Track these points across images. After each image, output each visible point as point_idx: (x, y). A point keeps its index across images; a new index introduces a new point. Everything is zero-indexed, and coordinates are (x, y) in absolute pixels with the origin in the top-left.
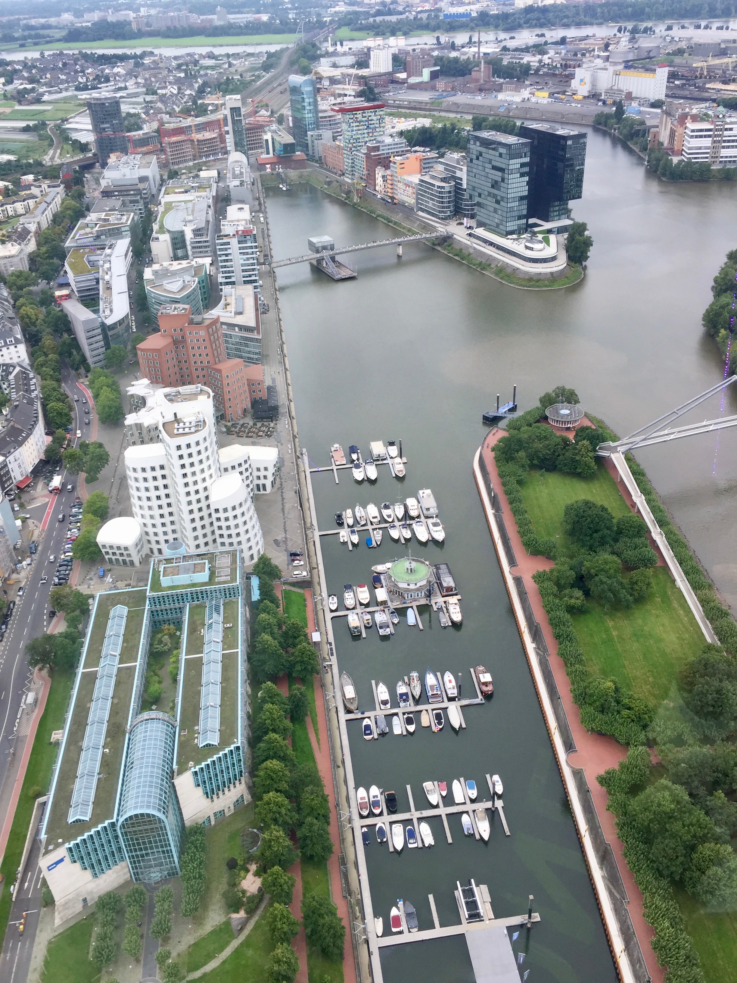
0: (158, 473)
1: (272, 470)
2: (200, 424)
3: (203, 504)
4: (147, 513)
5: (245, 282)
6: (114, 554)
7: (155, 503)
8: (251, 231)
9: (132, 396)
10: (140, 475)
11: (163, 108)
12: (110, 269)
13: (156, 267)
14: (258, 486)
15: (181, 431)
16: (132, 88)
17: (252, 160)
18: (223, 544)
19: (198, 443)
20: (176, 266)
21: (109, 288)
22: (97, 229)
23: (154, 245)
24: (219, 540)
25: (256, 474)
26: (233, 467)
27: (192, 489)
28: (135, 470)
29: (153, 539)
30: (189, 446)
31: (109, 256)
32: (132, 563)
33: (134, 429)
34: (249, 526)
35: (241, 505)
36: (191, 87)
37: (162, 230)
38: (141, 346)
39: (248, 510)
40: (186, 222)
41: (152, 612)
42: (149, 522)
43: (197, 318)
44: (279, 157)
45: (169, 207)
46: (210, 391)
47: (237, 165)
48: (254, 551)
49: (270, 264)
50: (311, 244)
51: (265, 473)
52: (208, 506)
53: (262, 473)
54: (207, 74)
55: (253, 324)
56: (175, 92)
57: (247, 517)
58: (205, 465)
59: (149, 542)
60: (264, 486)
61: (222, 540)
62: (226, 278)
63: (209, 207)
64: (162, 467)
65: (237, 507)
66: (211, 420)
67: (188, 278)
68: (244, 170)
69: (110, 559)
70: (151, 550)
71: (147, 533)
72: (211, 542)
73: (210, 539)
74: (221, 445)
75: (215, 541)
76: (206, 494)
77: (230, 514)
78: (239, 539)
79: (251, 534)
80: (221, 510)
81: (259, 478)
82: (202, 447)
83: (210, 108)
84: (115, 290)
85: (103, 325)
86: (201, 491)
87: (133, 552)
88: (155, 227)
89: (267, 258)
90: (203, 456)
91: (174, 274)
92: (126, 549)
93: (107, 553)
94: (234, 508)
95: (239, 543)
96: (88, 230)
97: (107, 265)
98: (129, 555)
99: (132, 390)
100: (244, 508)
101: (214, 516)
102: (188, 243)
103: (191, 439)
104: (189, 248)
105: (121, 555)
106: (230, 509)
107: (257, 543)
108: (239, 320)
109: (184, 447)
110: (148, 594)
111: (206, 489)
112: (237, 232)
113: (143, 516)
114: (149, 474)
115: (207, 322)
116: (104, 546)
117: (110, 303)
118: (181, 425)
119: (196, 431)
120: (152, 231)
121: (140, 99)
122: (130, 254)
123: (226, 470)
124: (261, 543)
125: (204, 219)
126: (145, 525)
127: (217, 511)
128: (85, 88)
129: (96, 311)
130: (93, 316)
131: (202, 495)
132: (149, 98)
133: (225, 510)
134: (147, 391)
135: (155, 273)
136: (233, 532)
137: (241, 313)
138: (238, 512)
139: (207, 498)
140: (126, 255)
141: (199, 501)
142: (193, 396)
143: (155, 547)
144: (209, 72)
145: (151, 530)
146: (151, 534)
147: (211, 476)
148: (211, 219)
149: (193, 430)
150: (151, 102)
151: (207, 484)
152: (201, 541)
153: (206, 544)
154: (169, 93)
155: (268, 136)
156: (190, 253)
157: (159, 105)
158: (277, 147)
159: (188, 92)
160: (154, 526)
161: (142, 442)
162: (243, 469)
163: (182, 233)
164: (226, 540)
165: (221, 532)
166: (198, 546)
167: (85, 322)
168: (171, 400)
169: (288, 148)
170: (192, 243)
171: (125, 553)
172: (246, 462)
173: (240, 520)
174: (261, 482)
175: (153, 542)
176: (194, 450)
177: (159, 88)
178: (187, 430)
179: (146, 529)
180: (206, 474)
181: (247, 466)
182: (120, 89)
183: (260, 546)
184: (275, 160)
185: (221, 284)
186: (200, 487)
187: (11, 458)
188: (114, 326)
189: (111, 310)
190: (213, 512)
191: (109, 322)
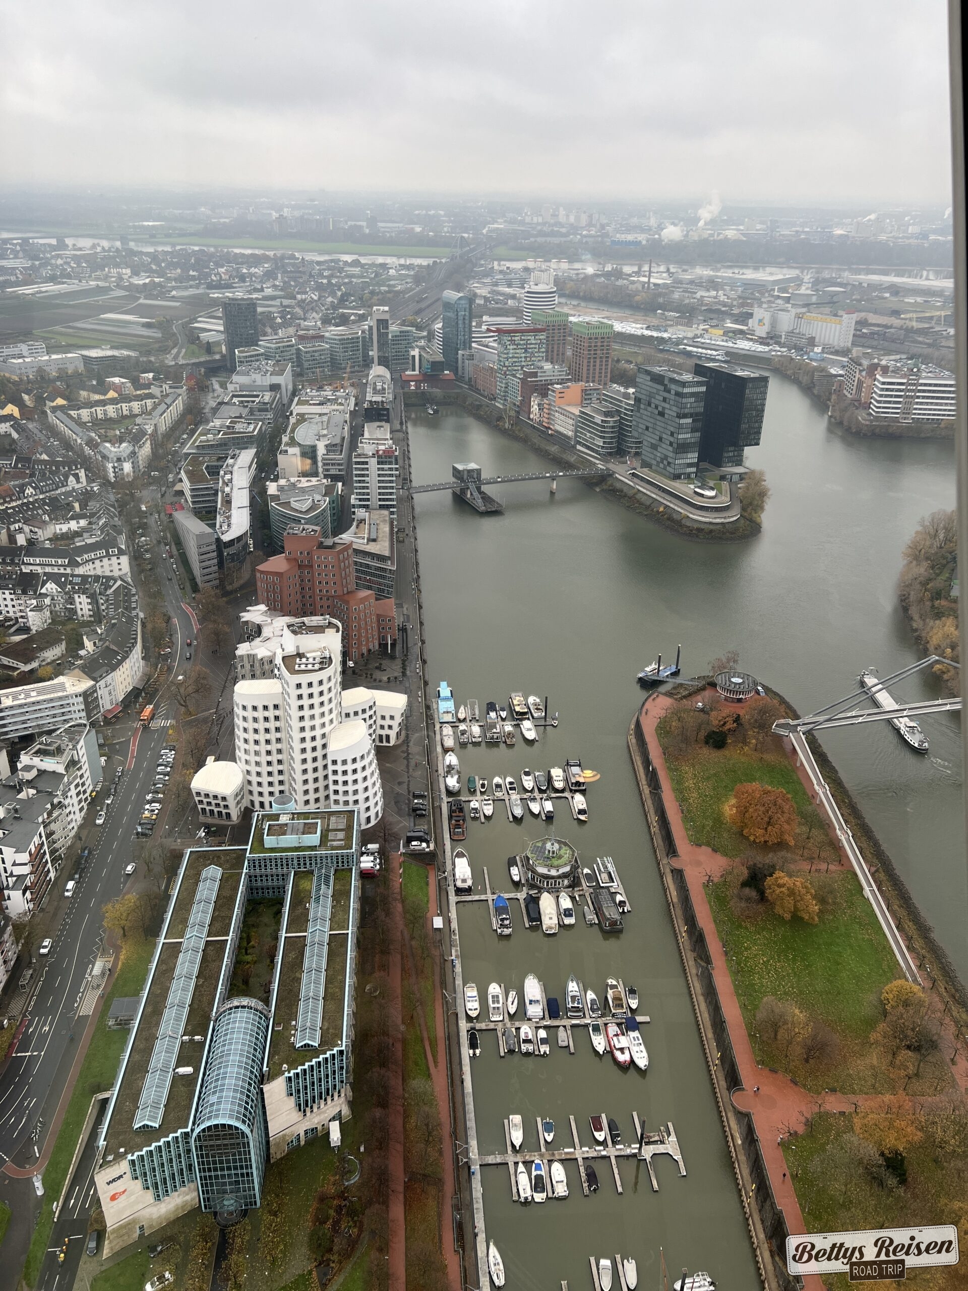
0: (271, 714)
1: (398, 719)
2: (326, 662)
3: (319, 753)
4: (253, 758)
5: (381, 507)
6: (209, 804)
7: (263, 748)
8: (393, 452)
9: (247, 622)
10: (250, 714)
11: (302, 313)
12: (231, 480)
13: (282, 482)
14: (381, 736)
15: (303, 667)
16: (269, 292)
17: (397, 376)
18: (336, 802)
19: (321, 683)
20: (304, 483)
21: (228, 502)
22: (220, 436)
23: (280, 458)
24: (333, 797)
25: (380, 722)
26: (356, 713)
27: (308, 734)
28: (244, 708)
29: (256, 789)
30: (310, 685)
31: (232, 466)
32: (228, 815)
33: (246, 660)
34: (369, 783)
35: (362, 757)
36: (333, 294)
37: (293, 442)
38: (261, 567)
39: (370, 764)
40: (319, 437)
41: (250, 877)
42: (254, 769)
43: (329, 542)
44: (425, 375)
45: (302, 418)
46: (340, 625)
47: (379, 379)
48: (372, 813)
49: (408, 489)
50: (454, 469)
51: (391, 723)
52: (325, 756)
53: (386, 723)
54: (351, 282)
55: (387, 553)
56: (316, 298)
57: (367, 772)
58: (326, 709)
59: (251, 792)
60: (388, 737)
61: (336, 797)
62: (360, 500)
63: (346, 422)
64: (276, 707)
65: (358, 759)
66: (337, 658)
67: (318, 497)
68: (386, 386)
69: (204, 810)
70: (252, 802)
71: (249, 782)
72: (322, 799)
73: (321, 794)
74: (346, 686)
75: (327, 797)
76: (323, 741)
77: (350, 767)
78: (355, 798)
79: (370, 793)
80: (339, 762)
81: (382, 727)
82: (324, 688)
83: (352, 318)
84: (234, 504)
85: (218, 540)
86: (318, 738)
87: (231, 803)
88: (285, 439)
89: (405, 480)
90: (325, 698)
91: (303, 490)
92: (224, 799)
93: (201, 802)
94: (354, 760)
95: (356, 802)
96: (210, 436)
97: (228, 477)
98: (226, 807)
99: (246, 616)
100: (366, 762)
101: (331, 768)
102: (319, 459)
103: (314, 678)
104: (320, 464)
105: (218, 805)
106: (349, 761)
107: (376, 804)
108: (372, 548)
109: (304, 685)
110: (248, 855)
111: (324, 736)
112: (378, 451)
113: (247, 762)
114: (260, 714)
115: (339, 548)
116: (198, 794)
117: (229, 517)
118: (304, 660)
119: (320, 669)
120: (280, 442)
121: (277, 302)
122: (254, 466)
123: (348, 715)
124: (380, 804)
125: (339, 435)
126: (248, 772)
127: (334, 762)
128: (218, 286)
129: (213, 526)
130: (209, 530)
131: (319, 743)
132: (286, 302)
133: (344, 762)
134: (265, 618)
135: (281, 489)
136: (350, 788)
137: (374, 540)
138: (359, 765)
139: (324, 746)
140: (250, 467)
141: (314, 749)
142: (319, 629)
143: (257, 799)
144: (354, 280)
145: (254, 779)
146: (255, 784)
147: (331, 721)
148: (346, 435)
149: (317, 667)
150: (288, 306)
151: (327, 730)
152: (312, 796)
153: (317, 800)
154: (309, 299)
155: (415, 352)
156: (320, 470)
157: (297, 310)
158: (425, 364)
159: (330, 299)
160: (259, 774)
161: (253, 677)
162: (366, 716)
163: (314, 448)
164: (341, 798)
165: (336, 787)
166: (307, 802)
167: (200, 536)
168: (295, 632)
169: (436, 366)
170: (323, 459)
171: (222, 803)
172: (371, 708)
173: (359, 776)
174: (384, 733)
175: (256, 794)
176: (315, 690)
177: (298, 293)
178: (310, 667)
179: (249, 778)
180: (326, 719)
181: (372, 712)
182: (256, 290)
183: (379, 808)
184: (421, 378)
185: (354, 506)
186: (318, 733)
187: (102, 683)
188: (231, 543)
189: (229, 525)
190: (330, 763)
191: (226, 538)
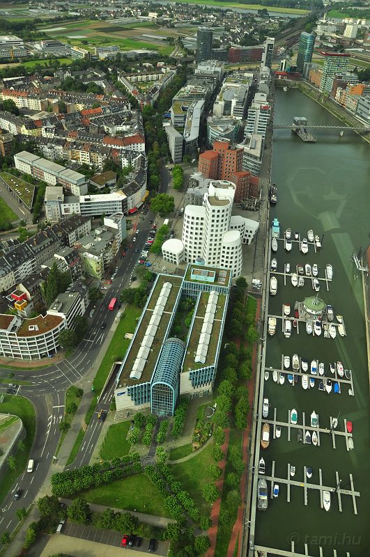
0: (199, 221)
1: (254, 233)
2: (227, 202)
3: (218, 242)
4: (189, 240)
5: (258, 133)
6: (168, 256)
7: (194, 236)
8: (268, 108)
9: (193, 179)
10: (191, 220)
11: (232, 39)
12: (192, 114)
13: (214, 117)
14: (244, 239)
17: (272, 71)
18: (222, 265)
19: (223, 211)
20: (225, 118)
21: (190, 124)
22: (190, 93)
23: (215, 106)
24: (221, 263)
25: (245, 233)
26: (236, 227)
27: (214, 233)
28: (188, 217)
29: (188, 253)
30: (219, 211)
31: (194, 107)
32: (175, 262)
33: (191, 196)
34: (238, 259)
35: (237, 247)
37: (221, 99)
38: (202, 155)
40: (233, 97)
41: (183, 290)
42: (189, 245)
44: (287, 72)
45: (226, 88)
46: (235, 185)
47: (264, 73)
48: (237, 273)
49: (272, 126)
50: (295, 119)
51: (250, 234)
52: (220, 244)
53: (248, 234)
55: (259, 155)
57: (238, 255)
59: (186, 254)
60: (248, 240)
62: (249, 129)
63: (246, 92)
64: (202, 219)
65: (235, 248)
66: (232, 201)
67: (230, 126)
68: (267, 76)
69: (165, 258)
70: (186, 259)
71: (186, 250)
72: (216, 263)
73: (216, 261)
74: (233, 214)
75: (218, 262)
76: (220, 238)
77: (230, 251)
78: (231, 265)
79: (237, 264)
80: (226, 248)
81: (246, 236)
82: (225, 213)
84: (193, 125)
85: (184, 141)
86: (219, 235)
87: (177, 257)
88: (218, 97)
89: (271, 122)
90: (224, 218)
91: (223, 122)
92: (174, 255)
93: (165, 255)
94: (233, 248)
95: (231, 267)
96: (185, 93)
98: (175, 259)
99: (193, 176)
100: (238, 250)
101: (222, 250)
102: (232, 108)
103: (221, 208)
104: (232, 110)
105: (171, 257)
106: (231, 248)
108: (252, 152)
109: (216, 211)
110: (183, 281)
111: (221, 235)
112: (261, 107)
113: (186, 241)
114: (195, 221)
115: (237, 150)
116: (164, 251)
117: (190, 131)
119: (224, 205)
120: (216, 99)
122: (203, 109)
123: (232, 227)
124: (241, 269)
125: (243, 97)
126: (186, 245)
127: (224, 247)
129: (182, 134)
130: (181, 136)
131: (218, 238)
132: (225, 33)
133: (228, 248)
134: (201, 178)
135: (213, 120)
136: (229, 260)
137: (254, 149)
138: (234, 251)
139: (220, 240)
140: (201, 108)
141: (216, 240)
142: (226, 187)
143: (188, 258)
144: (258, 24)
145: (188, 249)
146: (188, 251)
147: (225, 229)
148: (246, 98)
150: (226, 35)
151: (222, 233)
152: (212, 261)
153: (214, 263)
154: (236, 32)
155: (283, 61)
156: (232, 113)
157: (230, 37)
158: (287, 67)
159: (246, 33)
160: (190, 247)
161: (192, 204)
162: (240, 229)
163: (231, 102)
166: (209, 263)
167: (176, 138)
168: (215, 186)
169: (293, 69)
170: (234, 108)
171: (173, 257)
172: (243, 226)
173: (234, 255)
174: (246, 238)
175: (188, 255)
176: (221, 214)
177: (231, 28)
179: (186, 248)
180: (223, 228)
181: (243, 228)
183: (240, 271)
184: (284, 74)
185: (246, 132)
186: (219, 233)
187: (130, 198)
188: (189, 143)
189: (189, 135)
190: (222, 247)
191: (187, 140)
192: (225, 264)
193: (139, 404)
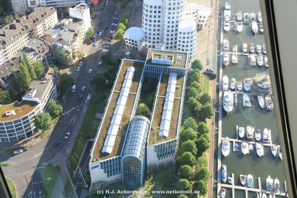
1: (207, 19)
3: (174, 29)
4: (148, 27)
6: (130, 43)
7: (153, 23)
18: (179, 49)
24: (178, 47)
26: (190, 14)
27: (171, 20)
28: (147, 6)
35: (192, 32)
42: (148, 32)
48: (192, 55)
52: (176, 30)
53: (202, 19)
60: (201, 25)
64: (160, 7)
65: (190, 33)
69: (128, 45)
71: (146, 37)
72: (173, 47)
73: (173, 45)
75: (175, 47)
76: (177, 24)
77: (186, 36)
78: (187, 48)
80: (182, 33)
81: (200, 21)
86: (175, 22)
87: (138, 44)
92: (136, 42)
93: (127, 42)
94: (188, 33)
95: (187, 50)
98: (136, 45)
100: (193, 34)
101: (179, 35)
105: (133, 44)
106: (186, 33)
110: (145, 64)
111: (177, 22)
113: (146, 28)
116: (126, 39)
126: (146, 33)
127: (180, 33)
131: (175, 24)
133: (184, 34)
136: (185, 44)
138: (190, 35)
139: (177, 26)
141: (173, 27)
143: (148, 44)
145: (148, 36)
146: (148, 38)
147: (181, 16)
151: (178, 19)
152: (169, 46)
153: (171, 47)
160: (150, 34)
162: (194, 15)
165: (180, 43)
166: (167, 48)
171: (135, 44)
172: (197, 12)
173: (190, 40)
174: (200, 23)
175: (148, 42)
179: (146, 35)
180: (179, 15)
181: (197, 14)
183: (195, 54)
186: (175, 20)
190: (178, 33)
192: (181, 48)
193: (111, 175)
